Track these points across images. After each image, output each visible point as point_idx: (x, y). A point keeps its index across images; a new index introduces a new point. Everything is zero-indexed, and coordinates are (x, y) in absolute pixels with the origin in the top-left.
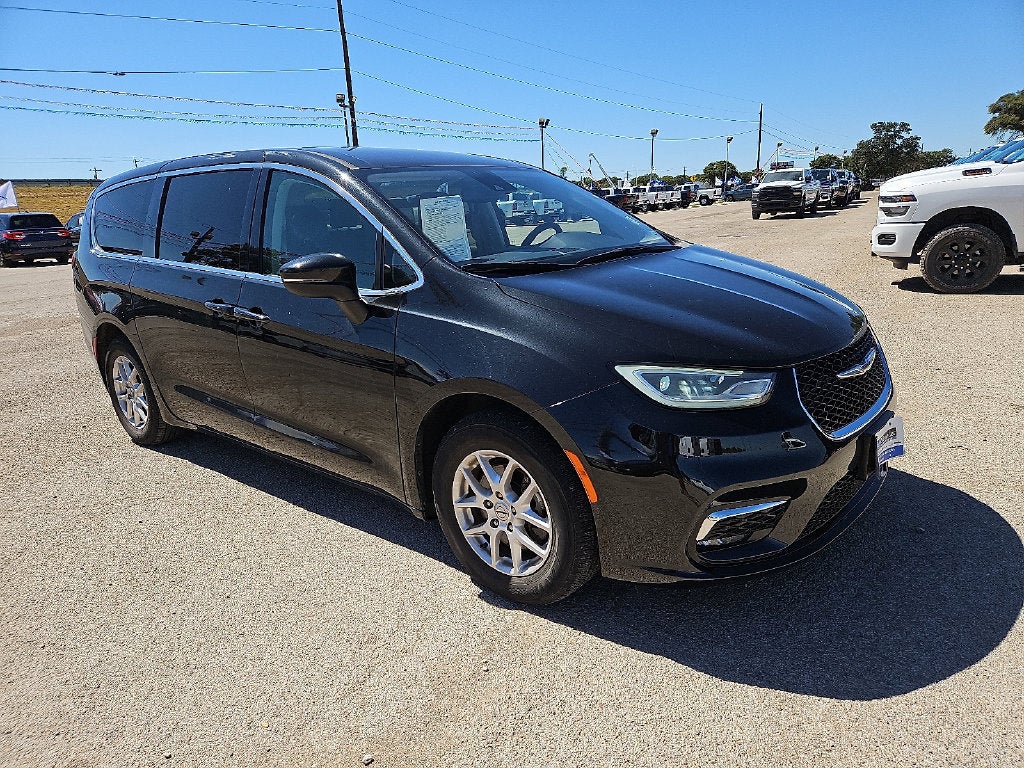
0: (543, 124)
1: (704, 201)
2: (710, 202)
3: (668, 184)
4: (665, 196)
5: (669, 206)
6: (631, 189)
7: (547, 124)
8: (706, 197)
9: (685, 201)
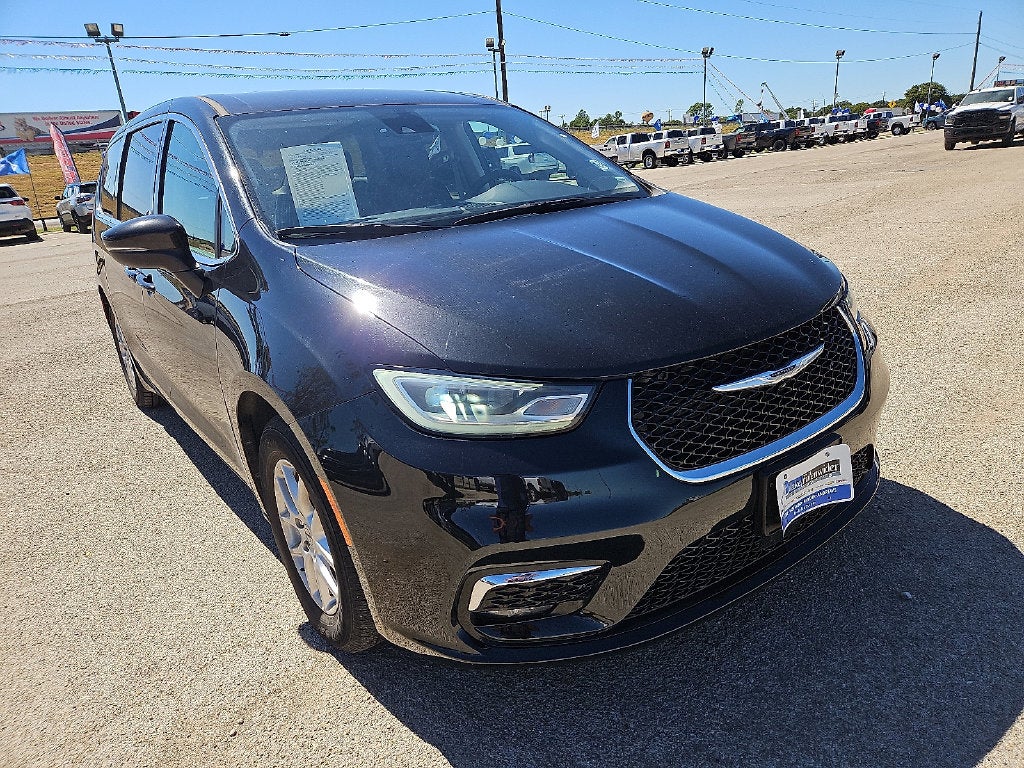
0: (706, 54)
1: (897, 130)
2: (905, 131)
3: (855, 112)
4: (849, 127)
5: (850, 138)
6: (807, 120)
7: (711, 53)
8: (900, 125)
9: (872, 131)
